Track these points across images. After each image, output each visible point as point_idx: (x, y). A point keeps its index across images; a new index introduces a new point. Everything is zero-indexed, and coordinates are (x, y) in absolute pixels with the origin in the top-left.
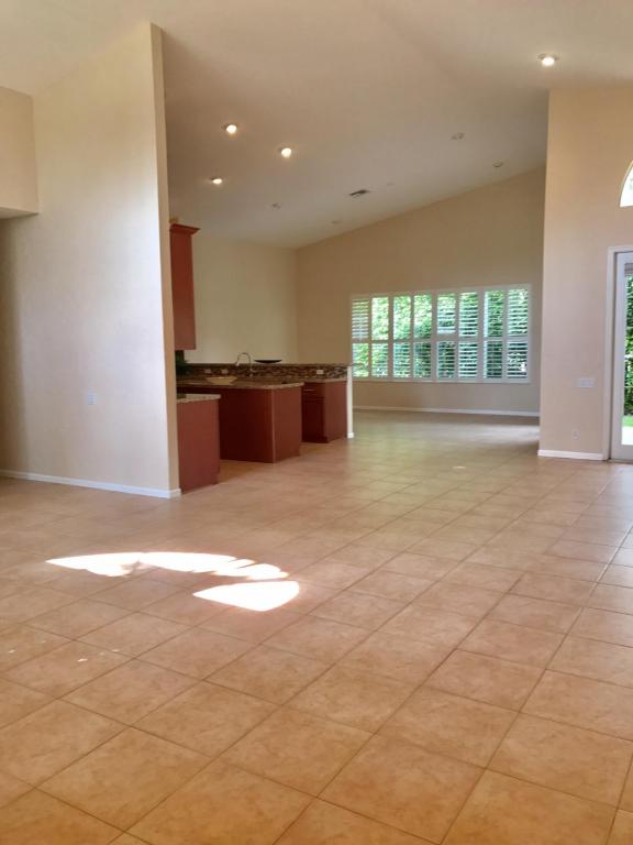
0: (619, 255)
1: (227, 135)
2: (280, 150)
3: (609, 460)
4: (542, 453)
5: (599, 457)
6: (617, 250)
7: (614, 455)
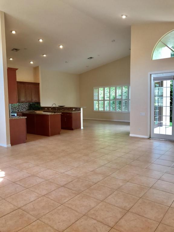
0: (152, 75)
1: (40, 42)
2: (59, 46)
3: (150, 138)
4: (131, 135)
5: (147, 137)
6: (151, 73)
7: (151, 137)
